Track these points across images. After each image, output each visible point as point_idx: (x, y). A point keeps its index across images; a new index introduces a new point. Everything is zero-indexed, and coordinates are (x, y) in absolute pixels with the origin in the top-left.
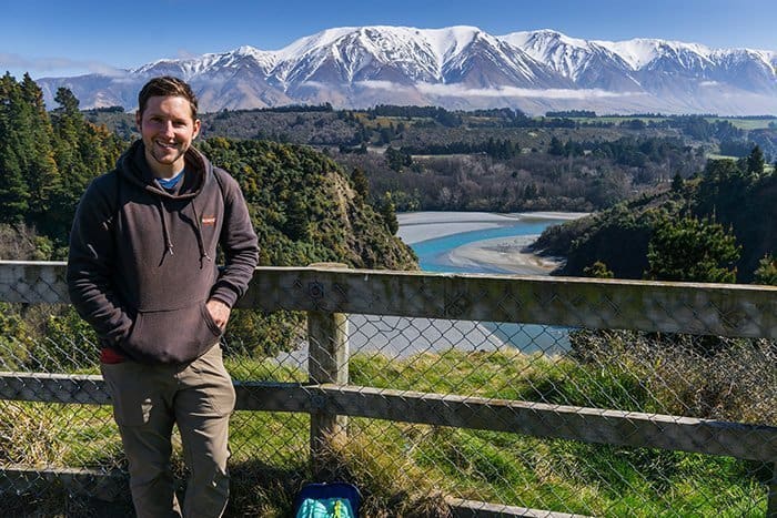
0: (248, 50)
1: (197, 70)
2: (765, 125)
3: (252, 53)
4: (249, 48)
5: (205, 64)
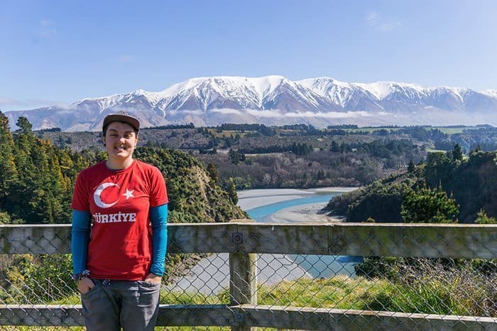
0: (141, 92)
1: (108, 104)
2: (460, 131)
3: (144, 94)
5: (114, 101)
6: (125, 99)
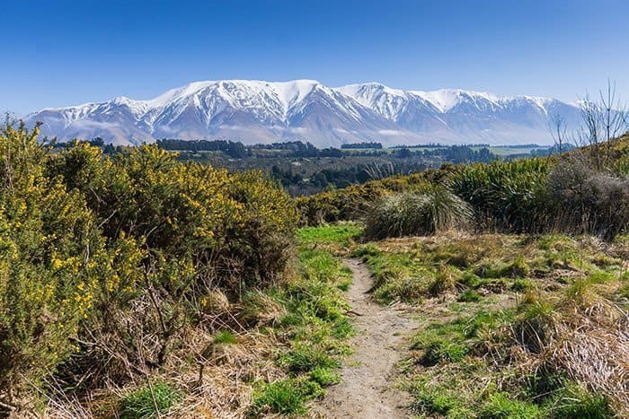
0: (123, 100)
1: (77, 117)
3: (127, 102)
4: (124, 98)
5: (85, 112)
6: (100, 109)
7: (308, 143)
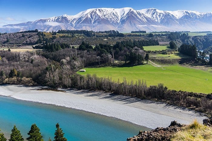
0: (65, 16)
3: (66, 16)
6: (58, 19)
7: (117, 31)
